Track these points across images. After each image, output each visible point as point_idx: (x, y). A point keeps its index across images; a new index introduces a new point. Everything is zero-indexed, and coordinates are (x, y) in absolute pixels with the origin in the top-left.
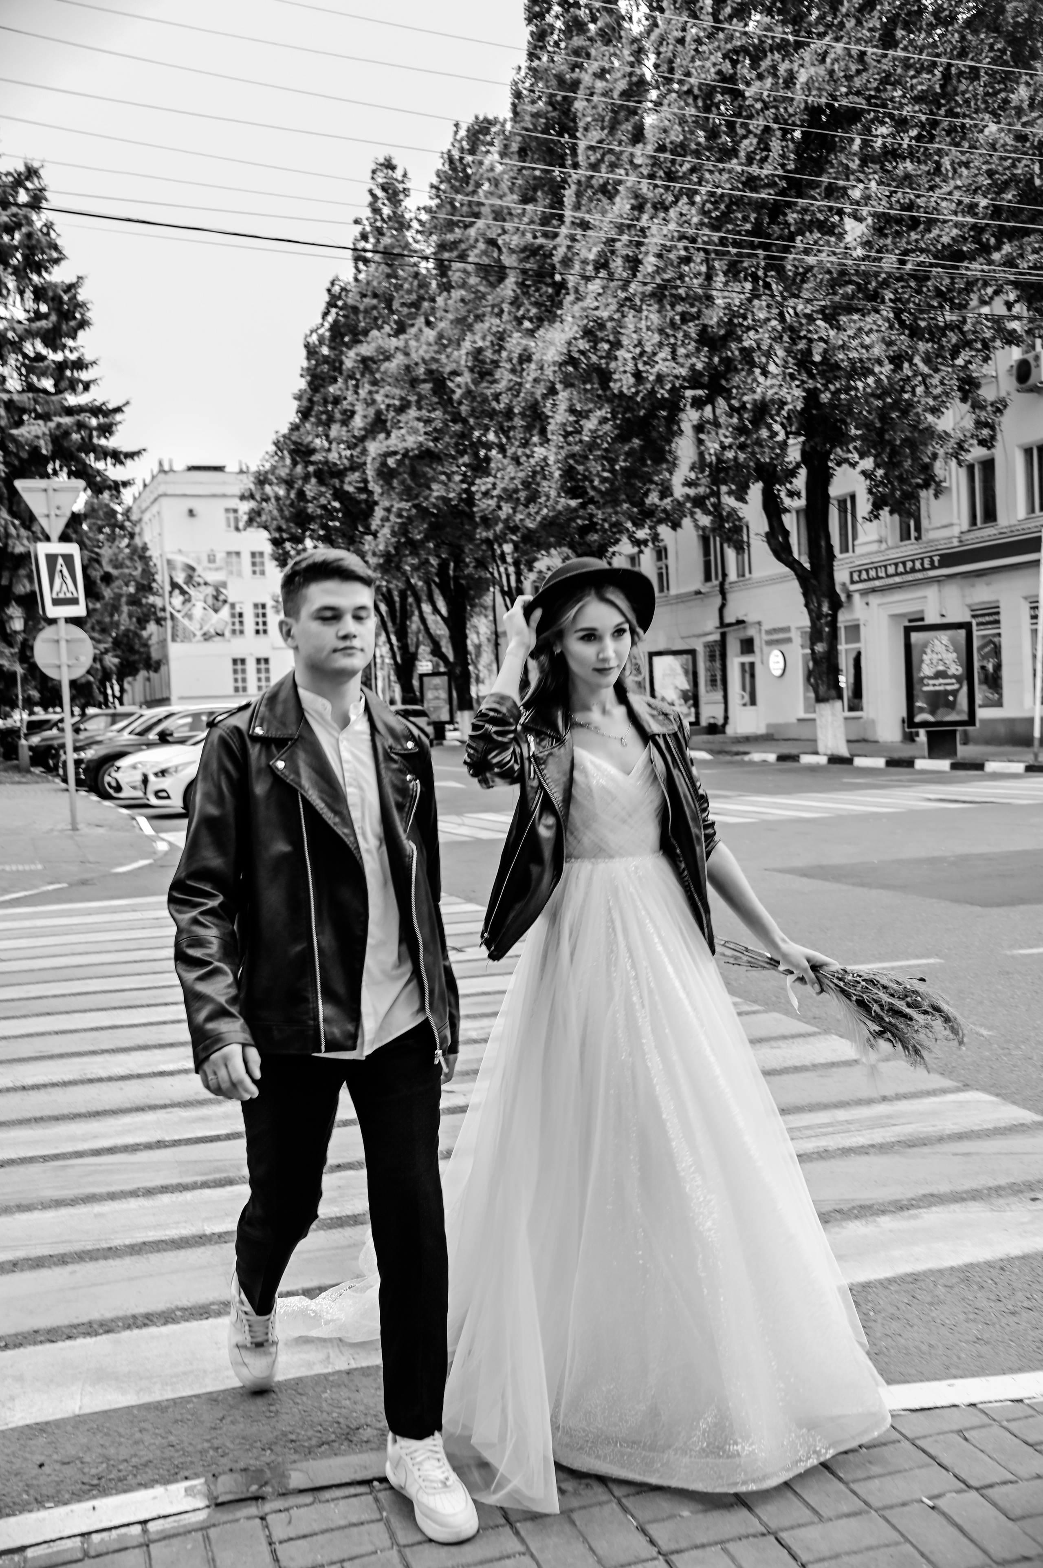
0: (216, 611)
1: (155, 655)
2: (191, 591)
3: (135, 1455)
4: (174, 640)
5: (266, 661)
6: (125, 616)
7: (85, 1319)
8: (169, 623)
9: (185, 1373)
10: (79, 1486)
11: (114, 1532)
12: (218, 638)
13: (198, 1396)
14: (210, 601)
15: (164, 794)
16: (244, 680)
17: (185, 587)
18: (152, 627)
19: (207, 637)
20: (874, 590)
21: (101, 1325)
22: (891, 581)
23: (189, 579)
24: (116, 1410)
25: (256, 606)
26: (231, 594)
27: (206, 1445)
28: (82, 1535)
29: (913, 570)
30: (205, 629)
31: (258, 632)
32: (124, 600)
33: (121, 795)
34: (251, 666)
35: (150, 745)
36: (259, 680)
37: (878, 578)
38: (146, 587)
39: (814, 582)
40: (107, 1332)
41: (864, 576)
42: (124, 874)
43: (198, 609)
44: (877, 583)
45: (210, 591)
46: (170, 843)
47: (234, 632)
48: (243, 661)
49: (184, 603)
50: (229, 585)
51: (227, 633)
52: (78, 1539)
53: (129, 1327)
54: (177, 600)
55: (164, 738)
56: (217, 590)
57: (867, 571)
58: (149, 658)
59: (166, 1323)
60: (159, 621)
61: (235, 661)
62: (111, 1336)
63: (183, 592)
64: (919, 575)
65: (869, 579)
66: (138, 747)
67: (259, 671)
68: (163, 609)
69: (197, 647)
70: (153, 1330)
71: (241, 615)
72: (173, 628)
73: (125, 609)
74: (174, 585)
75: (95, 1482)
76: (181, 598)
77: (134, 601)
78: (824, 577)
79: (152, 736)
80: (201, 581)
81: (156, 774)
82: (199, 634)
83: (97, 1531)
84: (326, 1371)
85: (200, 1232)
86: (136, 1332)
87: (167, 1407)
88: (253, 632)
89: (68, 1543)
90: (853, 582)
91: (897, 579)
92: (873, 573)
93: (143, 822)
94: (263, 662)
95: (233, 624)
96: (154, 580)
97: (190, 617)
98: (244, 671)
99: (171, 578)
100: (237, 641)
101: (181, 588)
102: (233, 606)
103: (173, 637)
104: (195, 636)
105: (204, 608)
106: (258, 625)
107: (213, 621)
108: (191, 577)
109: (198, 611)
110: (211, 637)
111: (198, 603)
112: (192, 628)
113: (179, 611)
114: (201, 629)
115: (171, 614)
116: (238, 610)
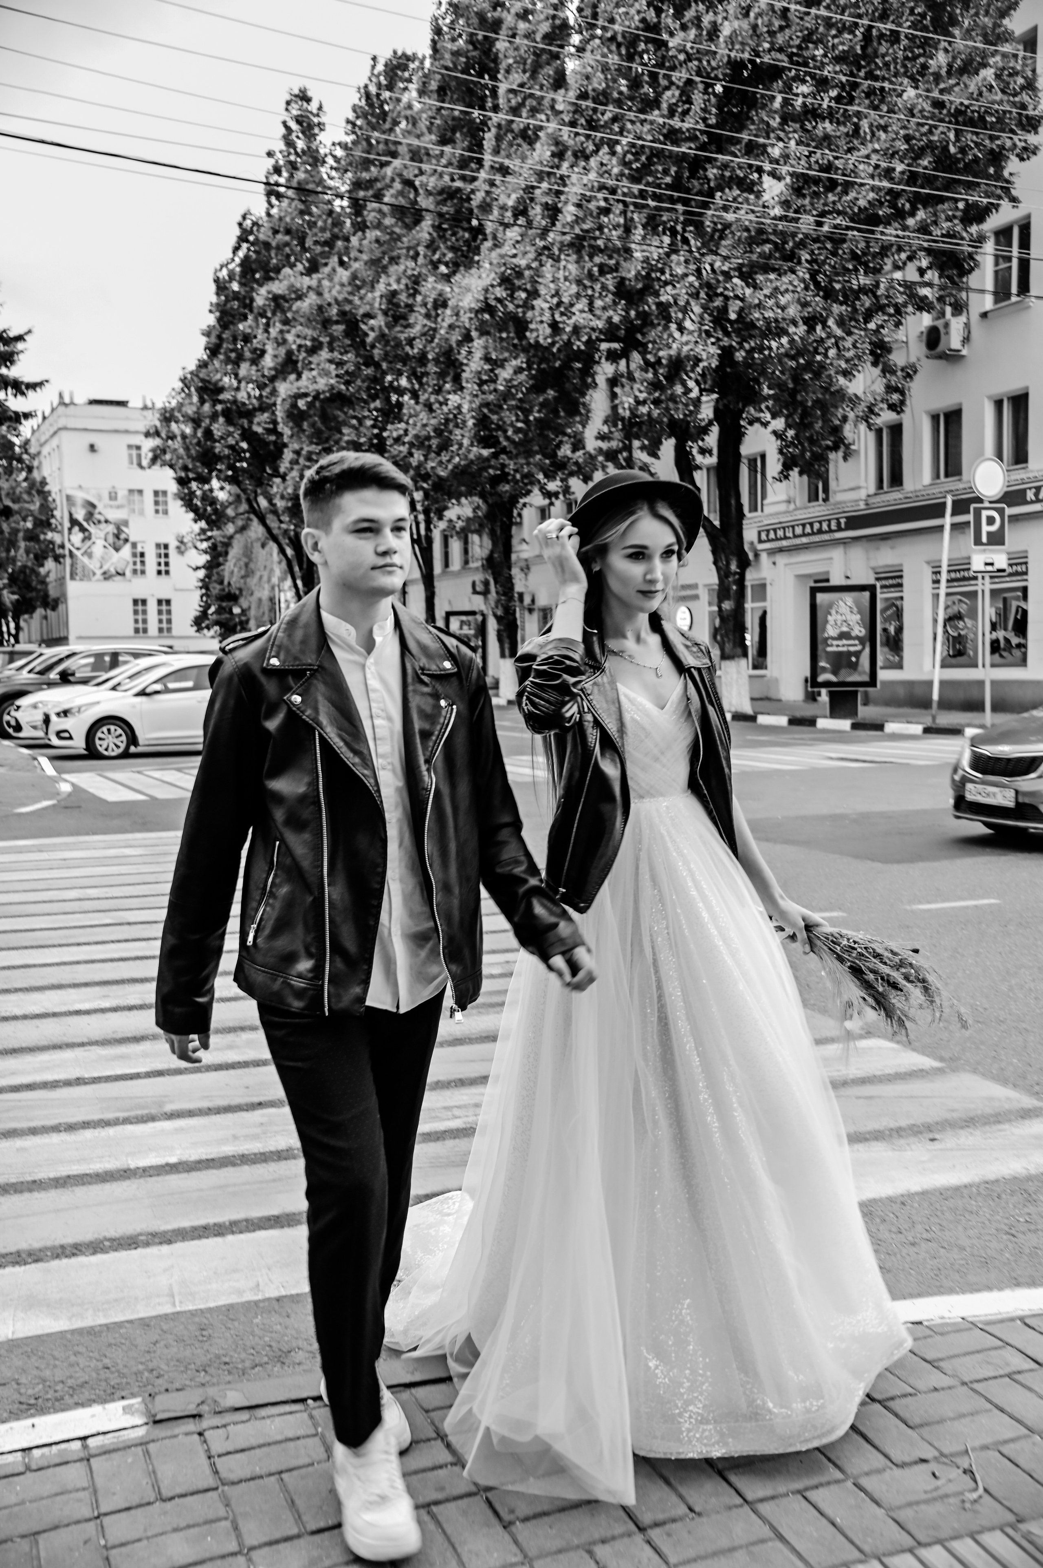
0: (117, 549)
1: (53, 593)
2: (92, 529)
3: (71, 1377)
4: (72, 578)
5: (168, 602)
6: (22, 551)
7: (13, 1249)
8: (68, 561)
9: (116, 1300)
10: (17, 1406)
11: (54, 1447)
12: (119, 578)
13: (130, 1322)
14: (111, 539)
15: (66, 735)
16: (145, 621)
17: (85, 524)
18: (50, 564)
19: (107, 576)
20: (781, 550)
21: (30, 1254)
22: (798, 541)
23: (90, 516)
24: (49, 1335)
25: (158, 546)
26: (132, 532)
27: (141, 1367)
28: (23, 1450)
29: (820, 531)
30: (105, 568)
31: (159, 572)
32: (21, 535)
33: (21, 735)
34: (152, 607)
35: (51, 684)
36: (160, 621)
37: (786, 538)
38: (44, 522)
39: (723, 539)
40: (36, 1261)
41: (772, 535)
42: (27, 814)
43: (98, 547)
44: (785, 543)
45: (111, 529)
46: (73, 785)
47: (135, 572)
48: (144, 602)
49: (83, 540)
50: (131, 524)
51: (128, 573)
52: (19, 1454)
53: (58, 1256)
54: (77, 537)
55: (66, 678)
56: (118, 528)
57: (775, 530)
58: (46, 595)
59: (94, 1253)
60: (57, 559)
61: (135, 602)
62: (40, 1265)
63: (83, 529)
64: (826, 537)
65: (777, 539)
66: (38, 687)
67: (160, 612)
68: (62, 546)
69: (96, 587)
70: (82, 1260)
71: (142, 555)
72: (72, 566)
73: (22, 544)
74: (74, 522)
75: (32, 1401)
76: (80, 535)
77: (31, 536)
78: (733, 535)
79: (53, 675)
80: (102, 519)
81: (58, 714)
82: (99, 572)
83: (37, 1447)
84: (256, 1298)
85: (125, 1167)
86: (65, 1261)
87: (100, 1332)
88: (155, 572)
89: (10, 1458)
90: (760, 541)
91: (804, 540)
92: (780, 533)
93: (44, 762)
94: (164, 603)
95: (135, 563)
96: (53, 516)
97: (90, 555)
98: (144, 612)
99: (71, 515)
100: (138, 581)
101: (80, 525)
102: (134, 545)
103: (72, 575)
104: (95, 574)
105: (105, 546)
106: (160, 565)
107: (114, 560)
108: (92, 514)
109: (98, 549)
110: (111, 576)
111: (98, 541)
112: (92, 566)
113: (78, 549)
114: (101, 567)
115: (70, 551)
116: (139, 549)
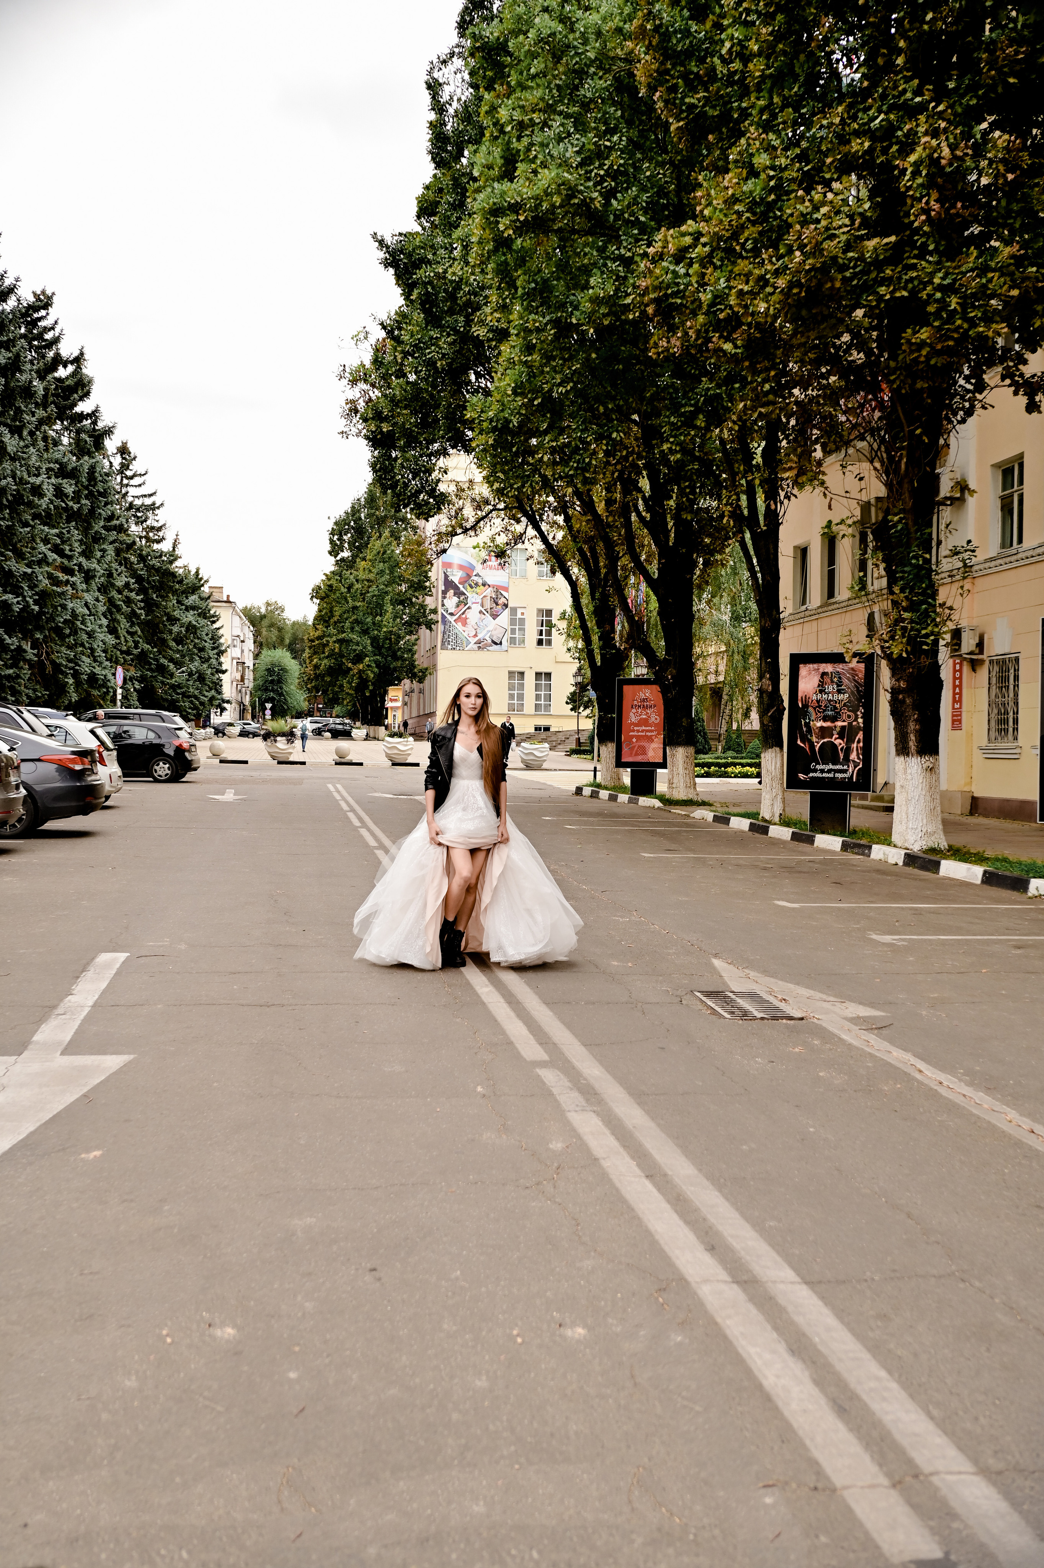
0: (495, 616)
1: (421, 661)
2: (469, 593)
4: (443, 648)
5: (548, 675)
6: (388, 615)
8: (440, 627)
12: (495, 647)
14: (488, 604)
16: (521, 697)
17: (461, 586)
18: (423, 631)
19: (481, 645)
23: (467, 578)
25: (540, 611)
26: (513, 597)
30: (480, 636)
31: (540, 642)
32: (388, 598)
34: (530, 680)
36: (538, 697)
38: (420, 586)
43: (474, 613)
45: (489, 592)
47: (512, 641)
48: (522, 674)
49: (458, 606)
50: (510, 588)
51: (505, 642)
54: (451, 602)
56: (497, 592)
58: (412, 666)
60: (429, 625)
61: (511, 674)
63: (458, 593)
67: (537, 687)
68: (434, 611)
69: (469, 657)
71: (522, 621)
72: (444, 633)
73: (389, 608)
74: (449, 584)
76: (456, 599)
77: (402, 601)
80: (480, 581)
82: (473, 641)
88: (535, 642)
94: (544, 677)
95: (513, 631)
96: (428, 578)
97: (465, 624)
98: (521, 687)
99: (446, 576)
100: (515, 652)
101: (456, 588)
102: (514, 611)
103: (443, 643)
104: (469, 643)
105: (481, 612)
106: (541, 634)
107: (490, 628)
108: (469, 576)
109: (473, 615)
110: (487, 645)
111: (474, 606)
112: (465, 634)
113: (452, 614)
114: (476, 635)
115: (443, 616)
116: (519, 616)
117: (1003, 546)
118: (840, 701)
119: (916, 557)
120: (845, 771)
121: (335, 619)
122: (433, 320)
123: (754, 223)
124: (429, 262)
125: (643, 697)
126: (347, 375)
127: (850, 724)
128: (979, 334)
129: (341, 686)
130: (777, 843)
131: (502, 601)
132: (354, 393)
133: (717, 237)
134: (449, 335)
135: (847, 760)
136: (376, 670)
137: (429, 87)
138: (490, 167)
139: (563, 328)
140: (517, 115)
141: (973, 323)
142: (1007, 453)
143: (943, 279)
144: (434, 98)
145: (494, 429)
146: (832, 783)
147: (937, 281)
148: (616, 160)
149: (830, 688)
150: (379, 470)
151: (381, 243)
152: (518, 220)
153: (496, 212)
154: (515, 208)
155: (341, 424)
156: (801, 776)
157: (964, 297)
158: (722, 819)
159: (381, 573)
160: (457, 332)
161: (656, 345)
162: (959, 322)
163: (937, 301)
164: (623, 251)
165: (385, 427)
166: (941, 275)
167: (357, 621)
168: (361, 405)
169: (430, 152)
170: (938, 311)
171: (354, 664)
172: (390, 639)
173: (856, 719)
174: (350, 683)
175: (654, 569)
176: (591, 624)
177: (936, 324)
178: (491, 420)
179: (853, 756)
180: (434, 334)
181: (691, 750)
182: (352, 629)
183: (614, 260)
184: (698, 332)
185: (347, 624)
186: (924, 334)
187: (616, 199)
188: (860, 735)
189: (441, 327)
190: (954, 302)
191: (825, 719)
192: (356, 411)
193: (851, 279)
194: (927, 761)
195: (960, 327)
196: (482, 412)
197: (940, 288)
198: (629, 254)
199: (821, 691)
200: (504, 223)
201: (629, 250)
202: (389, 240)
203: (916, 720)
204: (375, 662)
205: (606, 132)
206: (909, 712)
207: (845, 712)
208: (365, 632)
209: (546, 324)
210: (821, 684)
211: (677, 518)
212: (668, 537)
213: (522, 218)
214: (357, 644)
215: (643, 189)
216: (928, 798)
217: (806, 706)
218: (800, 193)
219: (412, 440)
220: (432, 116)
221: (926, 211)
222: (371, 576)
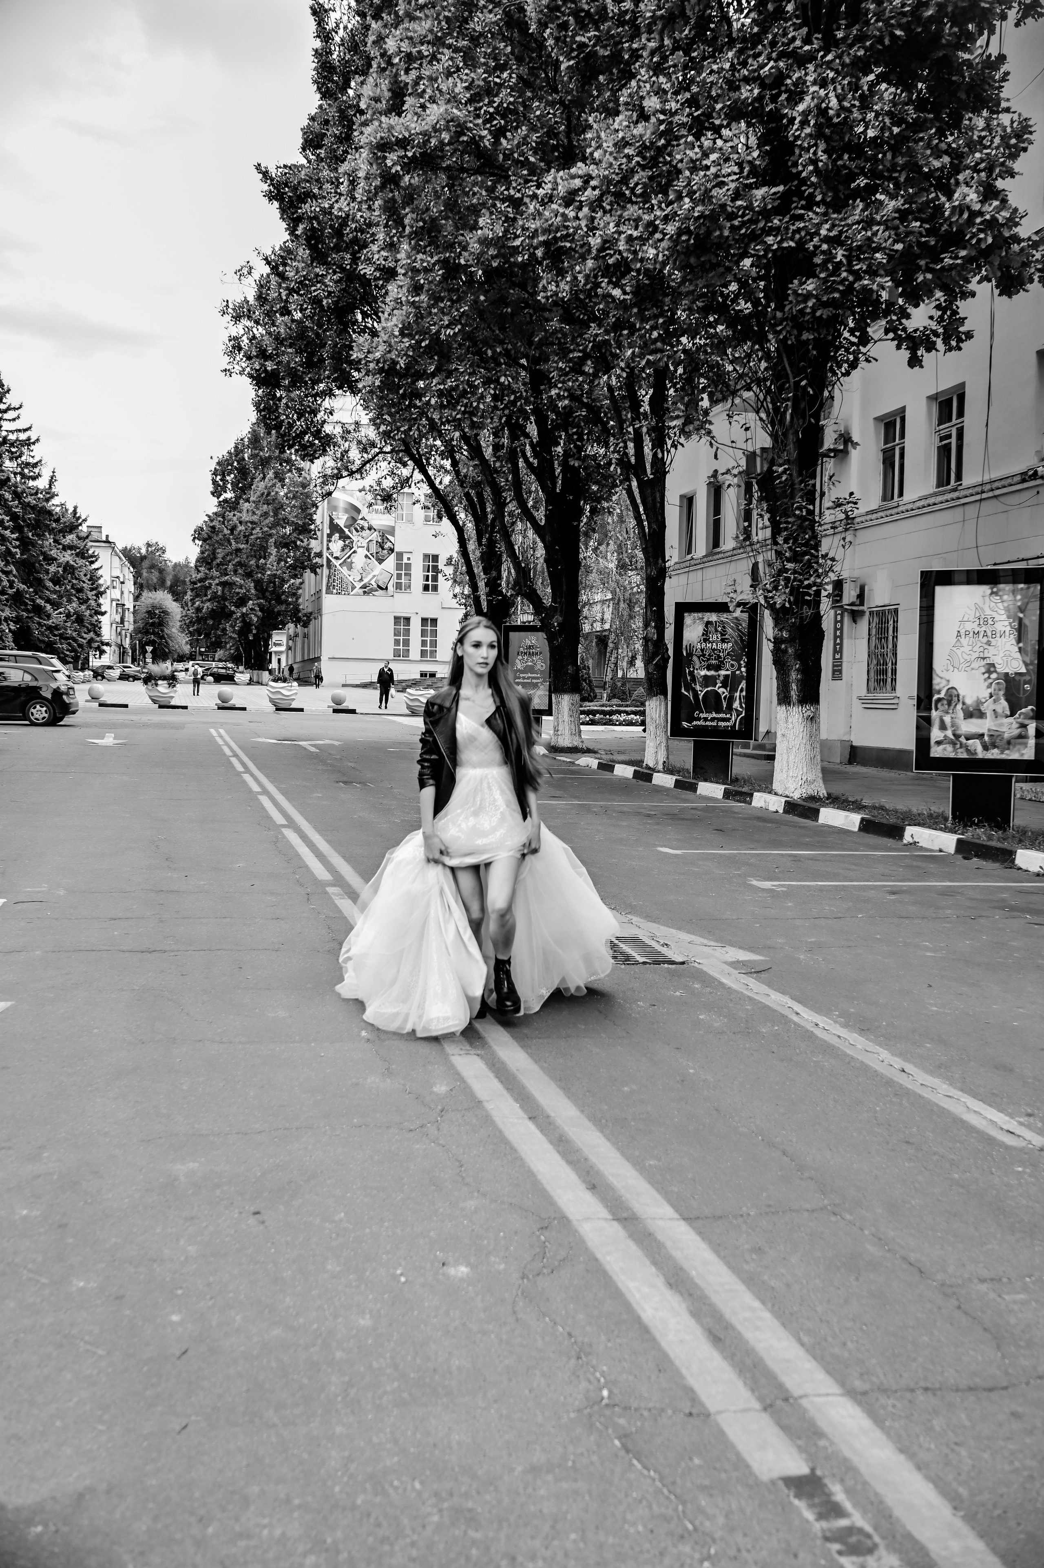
0: (381, 561)
1: (305, 605)
2: (355, 537)
4: (328, 592)
5: (434, 621)
6: (272, 558)
8: (326, 571)
12: (381, 592)
14: (374, 548)
16: (407, 643)
17: (346, 530)
18: (308, 575)
19: (367, 590)
23: (352, 522)
25: (426, 557)
26: (400, 542)
30: (366, 581)
31: (426, 588)
32: (272, 540)
34: (416, 627)
36: (424, 643)
38: (305, 529)
43: (359, 557)
45: (375, 536)
47: (398, 586)
48: (407, 620)
49: (343, 550)
50: (396, 533)
51: (391, 587)
54: (336, 546)
56: (383, 536)
58: (297, 610)
60: (314, 569)
61: (397, 619)
63: (344, 537)
67: (423, 633)
68: (320, 555)
69: (354, 602)
71: (408, 566)
72: (329, 577)
73: (274, 551)
74: (334, 528)
76: (341, 543)
77: (285, 543)
80: (366, 525)
82: (358, 585)
88: (421, 588)
94: (430, 623)
95: (399, 576)
96: (313, 521)
97: (350, 568)
98: (407, 632)
99: (331, 520)
100: (400, 597)
101: (341, 531)
102: (400, 556)
103: (328, 587)
104: (353, 588)
105: (366, 556)
106: (427, 580)
107: (376, 572)
108: (354, 520)
109: (359, 560)
110: (372, 590)
111: (359, 550)
112: (351, 579)
113: (337, 558)
114: (361, 580)
115: (329, 561)
116: (405, 561)
117: (884, 499)
118: (723, 650)
119: (800, 508)
120: (728, 720)
121: (218, 561)
122: (319, 256)
123: (643, 168)
124: (315, 197)
125: (528, 643)
126: (230, 310)
127: (733, 673)
128: (864, 287)
129: (224, 630)
130: (660, 790)
131: (388, 545)
132: (238, 330)
133: (606, 180)
134: (335, 272)
135: (730, 708)
136: (260, 614)
137: (315, 13)
138: (377, 100)
139: (452, 269)
140: (405, 47)
141: (858, 276)
142: (888, 407)
143: (829, 230)
144: (319, 24)
145: (381, 371)
146: (715, 732)
147: (823, 232)
148: (505, 97)
149: (714, 637)
150: (264, 410)
151: (265, 175)
152: (406, 156)
153: (383, 146)
154: (403, 143)
155: (224, 361)
156: (685, 724)
157: (850, 249)
158: (607, 767)
159: (265, 515)
160: (343, 270)
161: (545, 289)
162: (844, 274)
163: (823, 252)
164: (512, 192)
165: (270, 366)
166: (827, 226)
167: (240, 564)
168: (245, 341)
169: (315, 82)
170: (825, 262)
171: (237, 607)
172: (274, 583)
173: (739, 669)
174: (233, 626)
175: (540, 515)
176: (478, 570)
177: (822, 275)
178: (378, 361)
179: (736, 705)
180: (320, 270)
181: (577, 697)
182: (235, 571)
183: (503, 201)
184: (587, 277)
185: (230, 567)
186: (810, 286)
187: (506, 138)
188: (743, 684)
189: (327, 264)
190: (840, 254)
191: (709, 668)
192: (240, 349)
193: (739, 228)
194: (808, 710)
195: (845, 279)
196: (369, 352)
197: (827, 240)
198: (518, 195)
199: (705, 640)
200: (391, 158)
201: (519, 191)
202: (273, 172)
203: (798, 670)
204: (259, 605)
205: (495, 68)
206: (791, 661)
207: (729, 662)
208: (248, 575)
209: (434, 264)
210: (706, 633)
211: (565, 464)
212: (554, 484)
213: (410, 154)
214: (241, 587)
215: (533, 129)
216: (809, 747)
217: (690, 655)
218: (690, 138)
219: (296, 380)
220: (318, 44)
221: (814, 162)
222: (255, 518)
